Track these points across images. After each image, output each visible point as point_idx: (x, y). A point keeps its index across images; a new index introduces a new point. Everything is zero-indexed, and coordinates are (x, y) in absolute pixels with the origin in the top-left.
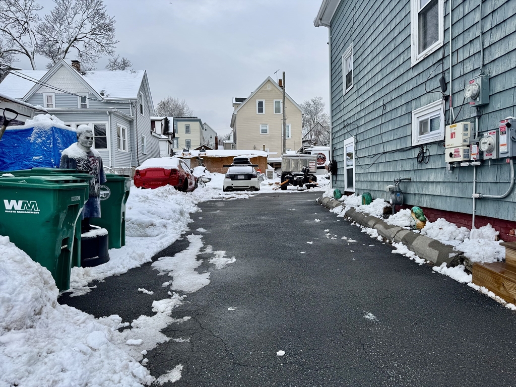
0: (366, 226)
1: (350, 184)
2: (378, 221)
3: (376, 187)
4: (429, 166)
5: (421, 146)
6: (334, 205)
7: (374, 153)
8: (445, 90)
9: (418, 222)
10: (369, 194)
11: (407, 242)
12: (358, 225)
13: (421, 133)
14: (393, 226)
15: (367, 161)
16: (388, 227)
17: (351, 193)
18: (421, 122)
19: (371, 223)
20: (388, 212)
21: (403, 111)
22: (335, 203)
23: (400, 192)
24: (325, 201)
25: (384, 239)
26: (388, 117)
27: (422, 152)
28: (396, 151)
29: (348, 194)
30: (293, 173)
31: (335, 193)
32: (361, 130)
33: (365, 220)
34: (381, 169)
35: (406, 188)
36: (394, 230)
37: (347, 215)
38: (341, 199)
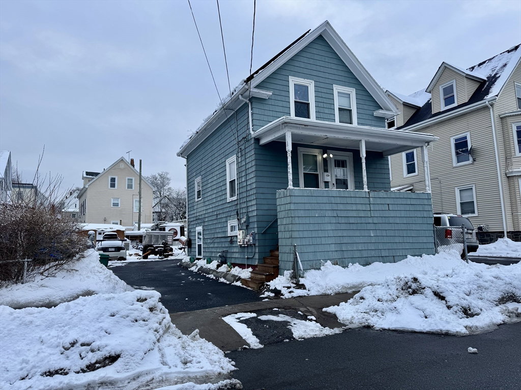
0: (209, 274)
1: (200, 254)
2: (214, 271)
3: (213, 255)
4: (234, 245)
5: (231, 237)
6: (190, 266)
7: (212, 237)
8: (238, 216)
9: (229, 269)
10: (210, 259)
11: (224, 277)
12: (205, 274)
13: (231, 231)
14: (220, 272)
15: (209, 241)
16: (217, 273)
17: (200, 259)
18: (231, 226)
19: (211, 272)
20: (218, 266)
21: (224, 220)
22: (191, 265)
23: (223, 256)
24: (185, 264)
25: (216, 278)
26: (219, 221)
27: (231, 239)
28: (222, 237)
29: (199, 259)
30: (155, 246)
31: (190, 259)
32: (206, 224)
33: (208, 271)
34: (216, 245)
35: (226, 255)
36: (220, 273)
37: (199, 270)
38: (195, 262)
